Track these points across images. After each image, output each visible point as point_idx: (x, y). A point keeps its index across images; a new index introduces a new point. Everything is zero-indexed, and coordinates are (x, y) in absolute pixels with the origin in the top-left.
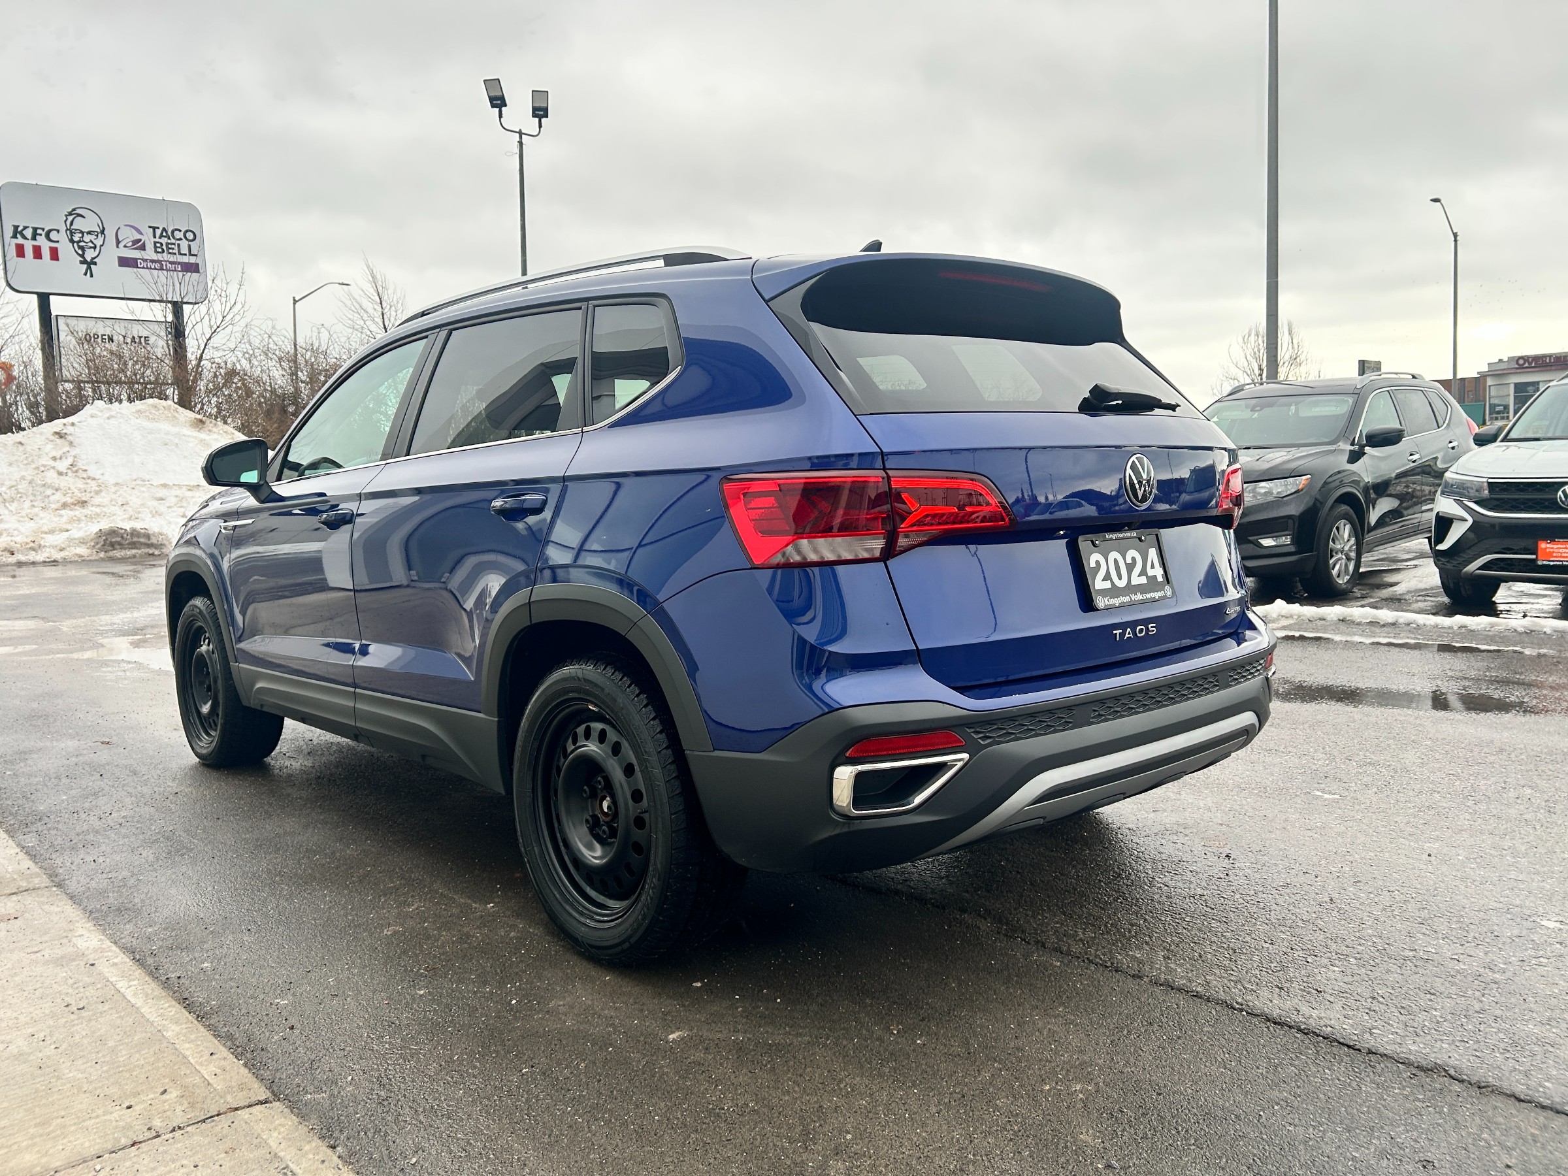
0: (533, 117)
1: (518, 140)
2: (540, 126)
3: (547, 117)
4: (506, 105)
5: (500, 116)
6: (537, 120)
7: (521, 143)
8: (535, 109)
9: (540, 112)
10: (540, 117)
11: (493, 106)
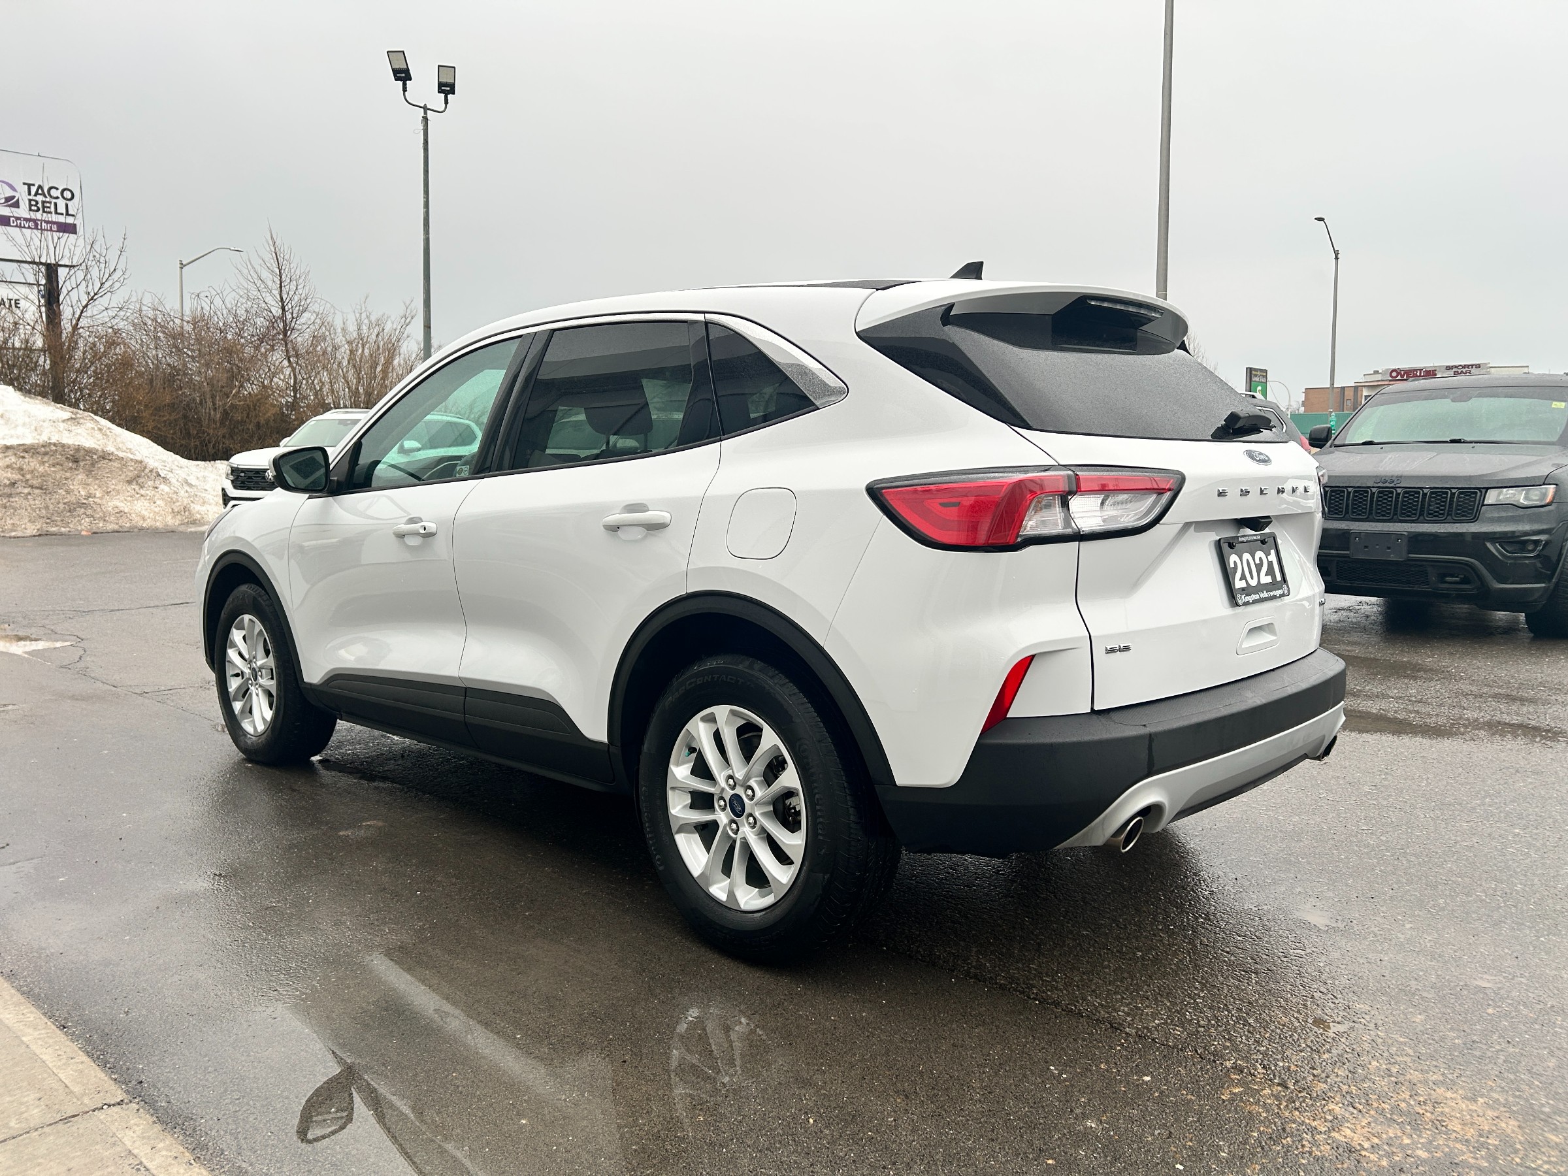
0: (439, 92)
1: (423, 115)
2: (446, 102)
3: (454, 93)
4: (410, 79)
5: (405, 90)
6: (443, 96)
7: (425, 119)
8: (440, 85)
9: (446, 88)
10: (446, 93)
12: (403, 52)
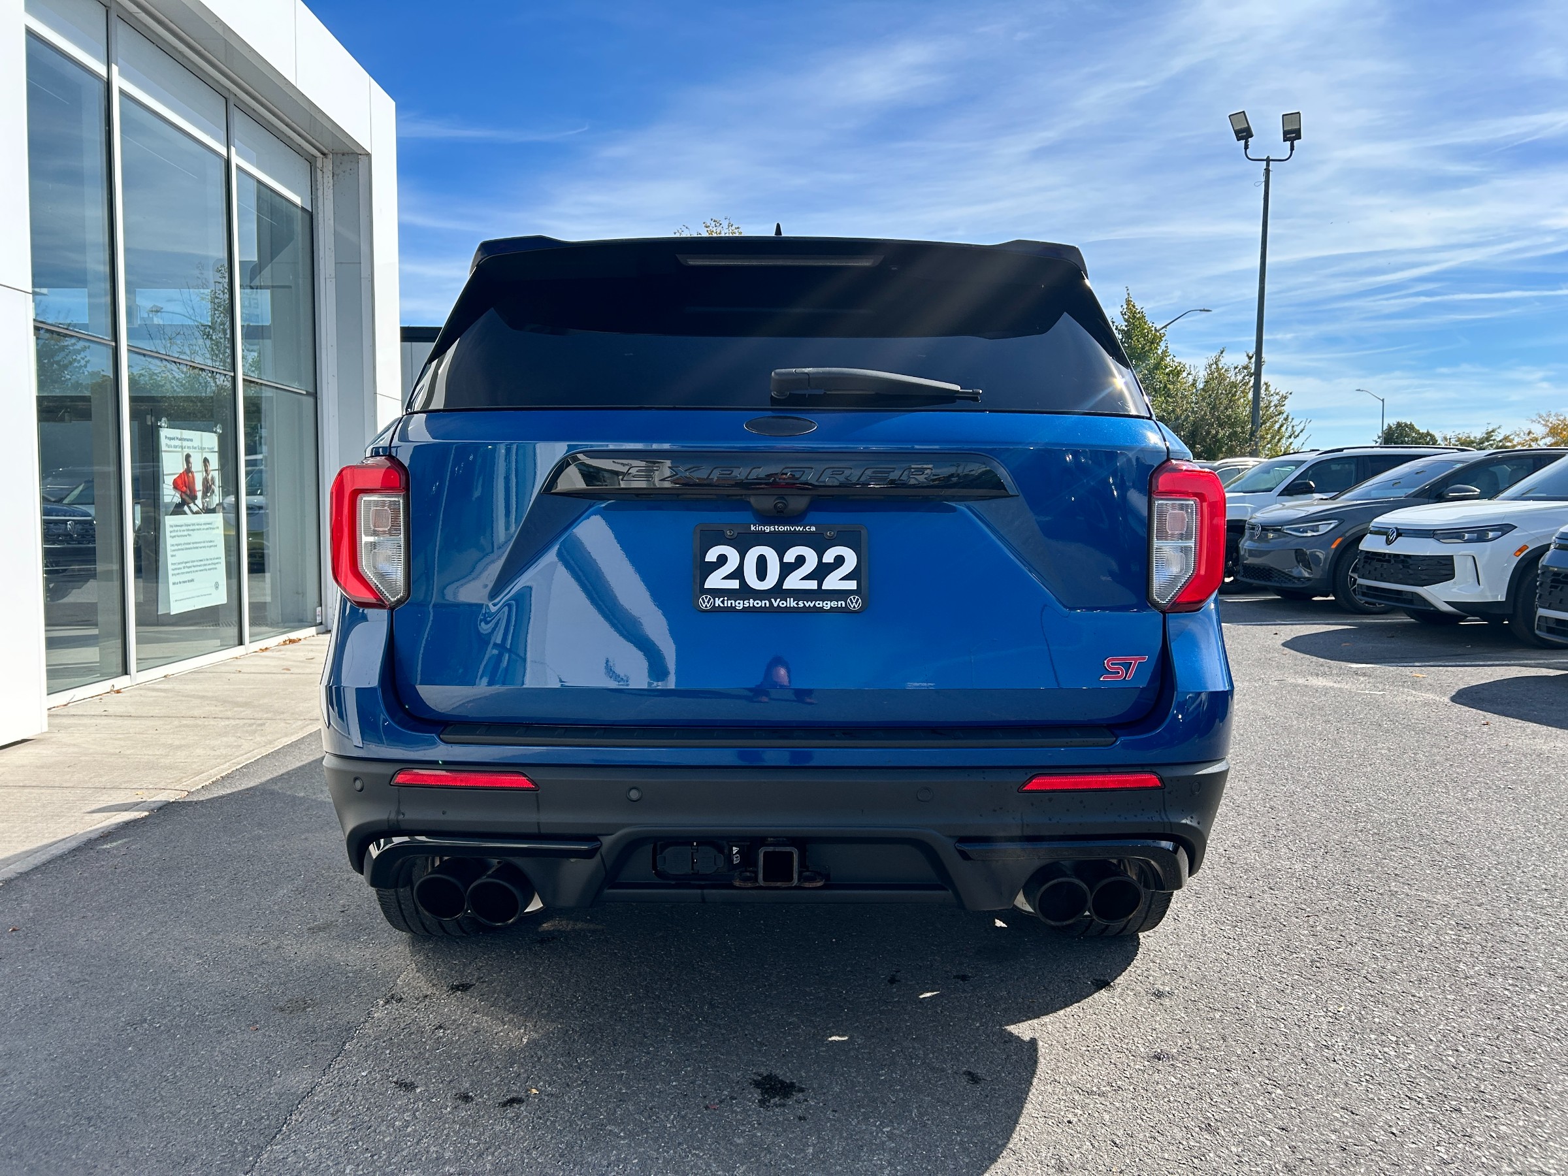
0: (1284, 141)
1: (1265, 167)
2: (1292, 149)
3: (1299, 137)
4: (1252, 136)
5: (1246, 147)
6: (1289, 143)
7: (1267, 171)
8: (1285, 133)
9: (1292, 135)
10: (1292, 140)
11: (1238, 140)
12: (1244, 112)
